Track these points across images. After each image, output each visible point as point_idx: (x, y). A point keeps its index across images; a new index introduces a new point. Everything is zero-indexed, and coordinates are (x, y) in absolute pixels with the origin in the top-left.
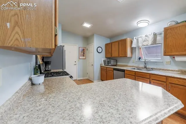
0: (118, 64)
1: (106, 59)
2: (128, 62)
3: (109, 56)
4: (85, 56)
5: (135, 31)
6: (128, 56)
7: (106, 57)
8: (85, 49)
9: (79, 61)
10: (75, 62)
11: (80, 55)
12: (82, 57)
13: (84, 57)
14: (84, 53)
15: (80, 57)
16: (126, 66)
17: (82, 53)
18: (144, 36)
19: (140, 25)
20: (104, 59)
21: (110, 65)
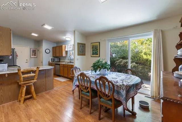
0: (61, 61)
1: (53, 58)
2: (65, 60)
3: (54, 56)
4: (36, 55)
5: (64, 42)
6: (63, 56)
7: (53, 57)
8: (36, 50)
9: (30, 59)
10: (27, 60)
11: (31, 55)
12: (34, 56)
13: (36, 57)
14: (35, 53)
15: (32, 56)
16: (64, 62)
17: (34, 53)
18: (70, 45)
19: (67, 39)
20: (52, 58)
21: (55, 61)
